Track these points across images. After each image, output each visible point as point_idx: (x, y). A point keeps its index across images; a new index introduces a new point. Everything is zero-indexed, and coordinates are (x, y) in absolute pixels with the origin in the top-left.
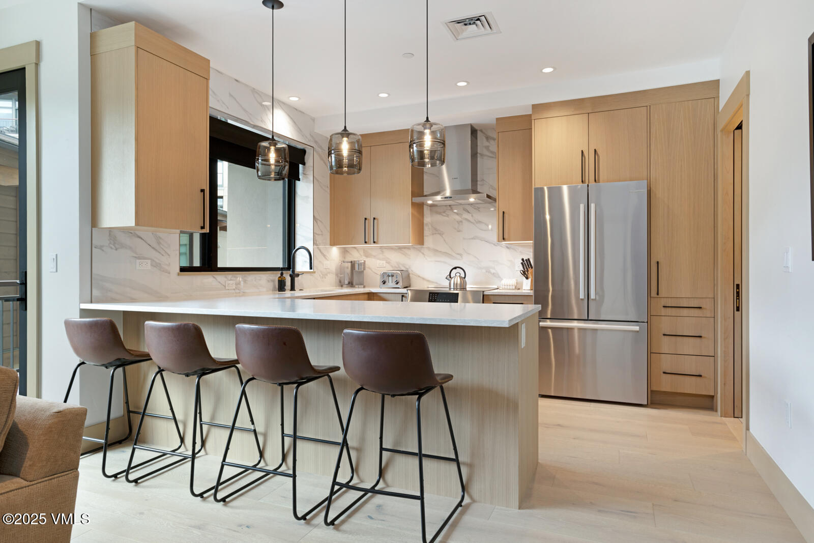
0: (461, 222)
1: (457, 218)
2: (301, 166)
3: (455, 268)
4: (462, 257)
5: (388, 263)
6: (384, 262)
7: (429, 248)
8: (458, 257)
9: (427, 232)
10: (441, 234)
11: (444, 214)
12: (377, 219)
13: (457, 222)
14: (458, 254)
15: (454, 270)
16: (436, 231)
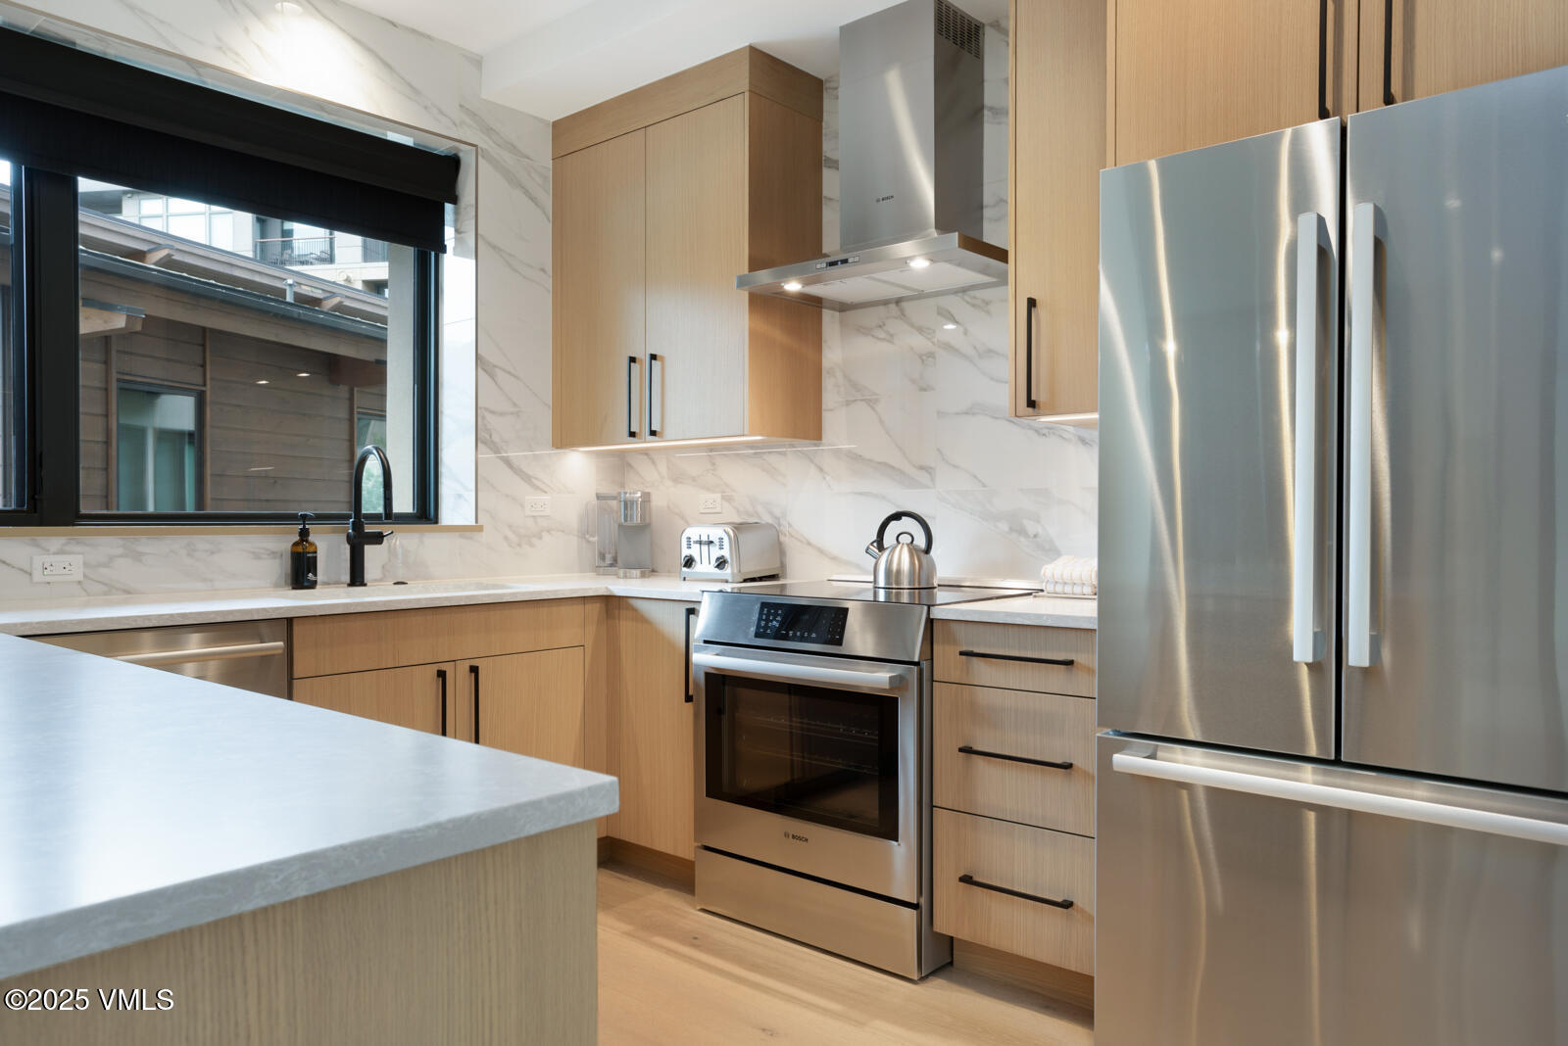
0: (931, 355)
1: (918, 342)
2: (449, 207)
3: (897, 516)
4: (933, 480)
5: (727, 499)
6: (717, 496)
7: (837, 453)
8: (923, 477)
9: (830, 397)
10: (872, 402)
11: (882, 335)
12: (662, 359)
13: (920, 356)
14: (922, 468)
15: (893, 524)
16: (860, 394)
